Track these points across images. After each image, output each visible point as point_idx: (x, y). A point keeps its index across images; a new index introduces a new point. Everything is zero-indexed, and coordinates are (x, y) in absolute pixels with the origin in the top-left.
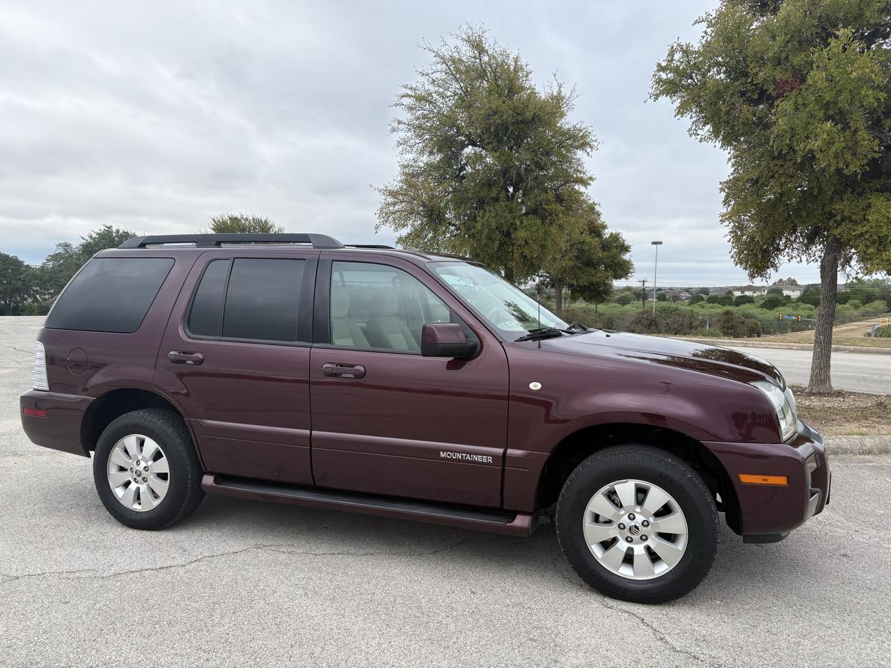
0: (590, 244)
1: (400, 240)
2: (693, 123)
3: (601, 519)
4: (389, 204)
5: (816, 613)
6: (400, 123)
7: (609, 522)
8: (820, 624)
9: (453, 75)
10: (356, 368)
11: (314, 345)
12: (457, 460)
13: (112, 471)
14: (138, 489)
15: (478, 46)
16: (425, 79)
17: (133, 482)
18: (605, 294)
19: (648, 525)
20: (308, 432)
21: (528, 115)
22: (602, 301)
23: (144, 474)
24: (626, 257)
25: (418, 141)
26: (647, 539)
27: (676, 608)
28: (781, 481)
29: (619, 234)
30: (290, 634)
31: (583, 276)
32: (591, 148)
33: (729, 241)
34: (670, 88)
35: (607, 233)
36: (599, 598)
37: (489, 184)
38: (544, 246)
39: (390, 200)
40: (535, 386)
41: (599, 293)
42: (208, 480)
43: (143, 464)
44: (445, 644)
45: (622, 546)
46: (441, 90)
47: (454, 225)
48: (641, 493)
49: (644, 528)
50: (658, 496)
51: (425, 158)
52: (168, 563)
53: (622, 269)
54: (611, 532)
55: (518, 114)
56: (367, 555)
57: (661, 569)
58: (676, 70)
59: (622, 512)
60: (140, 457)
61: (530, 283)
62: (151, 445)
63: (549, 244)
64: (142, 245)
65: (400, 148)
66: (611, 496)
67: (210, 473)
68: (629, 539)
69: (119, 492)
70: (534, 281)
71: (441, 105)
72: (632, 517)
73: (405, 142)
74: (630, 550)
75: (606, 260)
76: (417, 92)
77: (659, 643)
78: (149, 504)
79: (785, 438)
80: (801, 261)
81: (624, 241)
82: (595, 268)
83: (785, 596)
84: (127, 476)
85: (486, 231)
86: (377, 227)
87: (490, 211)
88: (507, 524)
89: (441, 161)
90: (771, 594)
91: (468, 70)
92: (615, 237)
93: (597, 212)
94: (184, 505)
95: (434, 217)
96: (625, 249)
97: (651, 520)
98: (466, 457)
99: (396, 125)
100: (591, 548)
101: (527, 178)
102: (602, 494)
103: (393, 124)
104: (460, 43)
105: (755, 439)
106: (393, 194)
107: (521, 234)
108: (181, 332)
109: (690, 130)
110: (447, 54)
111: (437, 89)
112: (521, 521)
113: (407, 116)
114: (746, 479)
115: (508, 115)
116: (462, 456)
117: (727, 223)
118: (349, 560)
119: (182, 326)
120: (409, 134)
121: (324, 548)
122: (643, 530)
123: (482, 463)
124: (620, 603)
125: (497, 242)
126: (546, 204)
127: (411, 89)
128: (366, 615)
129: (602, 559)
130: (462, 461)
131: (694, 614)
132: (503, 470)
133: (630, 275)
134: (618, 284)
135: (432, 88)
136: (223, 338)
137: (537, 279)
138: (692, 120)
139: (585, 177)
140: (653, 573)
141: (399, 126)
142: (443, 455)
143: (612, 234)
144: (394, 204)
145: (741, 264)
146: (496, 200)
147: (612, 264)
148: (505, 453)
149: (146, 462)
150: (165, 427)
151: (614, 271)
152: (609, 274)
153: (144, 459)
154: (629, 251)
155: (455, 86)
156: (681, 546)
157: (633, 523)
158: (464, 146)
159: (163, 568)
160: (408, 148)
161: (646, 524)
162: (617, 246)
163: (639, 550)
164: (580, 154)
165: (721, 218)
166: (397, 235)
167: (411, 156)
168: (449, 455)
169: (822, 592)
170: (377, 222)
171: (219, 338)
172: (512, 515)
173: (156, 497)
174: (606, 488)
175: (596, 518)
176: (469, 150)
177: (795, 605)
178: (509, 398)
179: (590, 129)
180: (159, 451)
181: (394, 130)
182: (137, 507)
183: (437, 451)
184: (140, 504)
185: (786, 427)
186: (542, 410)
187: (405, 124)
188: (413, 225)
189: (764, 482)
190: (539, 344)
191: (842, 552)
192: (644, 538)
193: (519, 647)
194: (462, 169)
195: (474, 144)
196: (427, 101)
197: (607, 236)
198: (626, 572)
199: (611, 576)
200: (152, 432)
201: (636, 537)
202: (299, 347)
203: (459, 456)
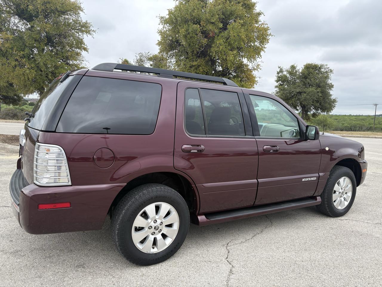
14: (155, 239)
17: (150, 235)
23: (160, 227)
26: (344, 195)
40: (327, 149)
42: (203, 218)
43: (159, 221)
59: (340, 188)
60: (157, 217)
67: (200, 215)
68: (341, 197)
74: (341, 200)
88: (316, 201)
97: (345, 189)
98: (309, 179)
100: (333, 203)
123: (314, 180)
129: (336, 205)
130: (308, 181)
132: (318, 182)
140: (346, 205)
142: (303, 180)
148: (319, 175)
156: (350, 195)
157: (342, 191)
168: (305, 180)
174: (338, 181)
175: (335, 192)
183: (302, 178)
190: (323, 133)
198: (339, 208)
199: (337, 210)
202: (249, 139)
203: (307, 179)
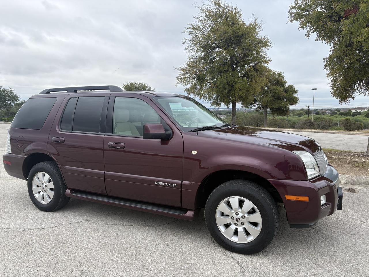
0: (279, 90)
1: (186, 90)
2: (307, 32)
3: (224, 214)
4: (182, 75)
5: (327, 263)
6: (186, 40)
7: (227, 216)
8: (326, 269)
9: (208, 18)
10: (121, 144)
11: (106, 134)
12: (162, 185)
13: (34, 187)
14: (43, 194)
15: (218, 4)
16: (197, 20)
17: (41, 192)
18: (286, 112)
19: (244, 218)
20: (104, 172)
21: (240, 33)
22: (285, 115)
23: (45, 188)
24: (296, 95)
25: (195, 47)
26: (244, 225)
27: (257, 257)
28: (306, 199)
29: (292, 85)
30: (78, 261)
31: (276, 104)
32: (269, 46)
33: (330, 86)
34: (298, 16)
35: (287, 85)
36: (223, 250)
37: (224, 64)
38: (249, 91)
39: (182, 73)
40: (194, 152)
41: (284, 111)
42: (68, 191)
43: (45, 184)
44: (142, 269)
45: (233, 227)
46: (204, 25)
47: (209, 83)
48: (241, 203)
49: (242, 219)
50: (248, 204)
51: (198, 55)
52: (47, 226)
53: (294, 101)
54: (228, 220)
55: (236, 33)
56: (130, 226)
57: (250, 239)
58: (300, 8)
59: (233, 211)
60: (43, 181)
61: (253, 107)
62: (47, 176)
63: (250, 90)
64: (48, 93)
65: (187, 51)
66: (228, 204)
67: (69, 189)
68: (236, 224)
69: (37, 196)
70: (255, 106)
71: (204, 31)
72: (237, 214)
73: (189, 47)
74: (237, 229)
75: (286, 97)
76: (194, 26)
77: (241, 274)
78: (47, 201)
79: (309, 178)
80: (366, 94)
81: (295, 88)
82: (282, 101)
83: (314, 254)
84: (39, 189)
85: (222, 85)
86: (176, 85)
87: (224, 76)
88: (183, 215)
89: (204, 55)
90: (308, 252)
91: (214, 15)
92: (291, 87)
93: (283, 76)
94: (60, 202)
95: (201, 79)
96: (295, 92)
97: (246, 215)
98: (166, 184)
99: (185, 41)
100: (219, 227)
101: (240, 61)
102: (224, 202)
103: (184, 41)
104: (210, 3)
105: (292, 178)
106: (183, 70)
107: (238, 86)
108: (57, 129)
109: (306, 35)
110: (205, 8)
111: (202, 24)
112: (190, 214)
113: (189, 37)
114: (288, 197)
115: (230, 33)
116: (164, 184)
117: (330, 78)
118: (122, 227)
119: (58, 126)
120: (191, 45)
121: (114, 222)
122: (242, 220)
123: (172, 187)
124: (232, 253)
125: (227, 90)
126: (249, 72)
127: (191, 25)
128: (115, 253)
129: (224, 232)
130: (164, 186)
131: (265, 260)
132: (181, 190)
133: (297, 103)
134: (292, 107)
135: (200, 24)
136: (72, 131)
137: (257, 106)
138: (307, 30)
139: (267, 60)
140: (247, 240)
141: (186, 41)
142: (156, 183)
143: (289, 85)
144: (184, 74)
145: (336, 96)
146: (227, 71)
147: (289, 98)
148: (182, 183)
149: (46, 183)
150: (52, 169)
151: (290, 101)
152: (288, 103)
153: (45, 182)
154: (297, 93)
155: (210, 22)
156: (259, 228)
157: (238, 217)
158: (214, 48)
159: (43, 228)
160: (191, 50)
161: (243, 217)
162: (292, 90)
163: (240, 229)
164: (264, 49)
165: (327, 75)
166: (185, 87)
167: (192, 54)
168: (159, 183)
169: (334, 253)
170: (177, 83)
171: (71, 131)
172: (186, 211)
173: (50, 198)
174: (225, 200)
175: (222, 214)
176: (217, 50)
177: (318, 258)
178: (183, 157)
179: (269, 38)
180: (50, 179)
181: (184, 43)
182: (43, 202)
183: (154, 181)
184: (44, 200)
185: (311, 173)
186: (198, 163)
187: (188, 40)
188: (192, 84)
189: (297, 199)
190: (197, 133)
191: (353, 233)
192: (243, 224)
193: (174, 272)
194: (214, 58)
195: (219, 47)
196: (198, 30)
197: (287, 86)
198: (235, 239)
199: (228, 241)
200: (47, 171)
201: (239, 223)
202: (100, 135)
203: (163, 184)
